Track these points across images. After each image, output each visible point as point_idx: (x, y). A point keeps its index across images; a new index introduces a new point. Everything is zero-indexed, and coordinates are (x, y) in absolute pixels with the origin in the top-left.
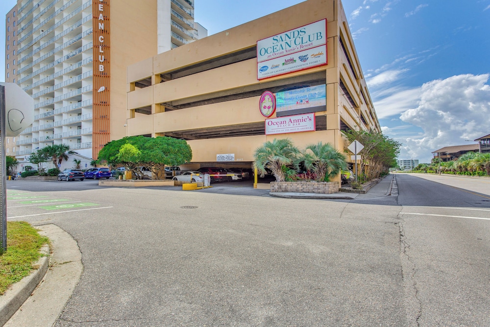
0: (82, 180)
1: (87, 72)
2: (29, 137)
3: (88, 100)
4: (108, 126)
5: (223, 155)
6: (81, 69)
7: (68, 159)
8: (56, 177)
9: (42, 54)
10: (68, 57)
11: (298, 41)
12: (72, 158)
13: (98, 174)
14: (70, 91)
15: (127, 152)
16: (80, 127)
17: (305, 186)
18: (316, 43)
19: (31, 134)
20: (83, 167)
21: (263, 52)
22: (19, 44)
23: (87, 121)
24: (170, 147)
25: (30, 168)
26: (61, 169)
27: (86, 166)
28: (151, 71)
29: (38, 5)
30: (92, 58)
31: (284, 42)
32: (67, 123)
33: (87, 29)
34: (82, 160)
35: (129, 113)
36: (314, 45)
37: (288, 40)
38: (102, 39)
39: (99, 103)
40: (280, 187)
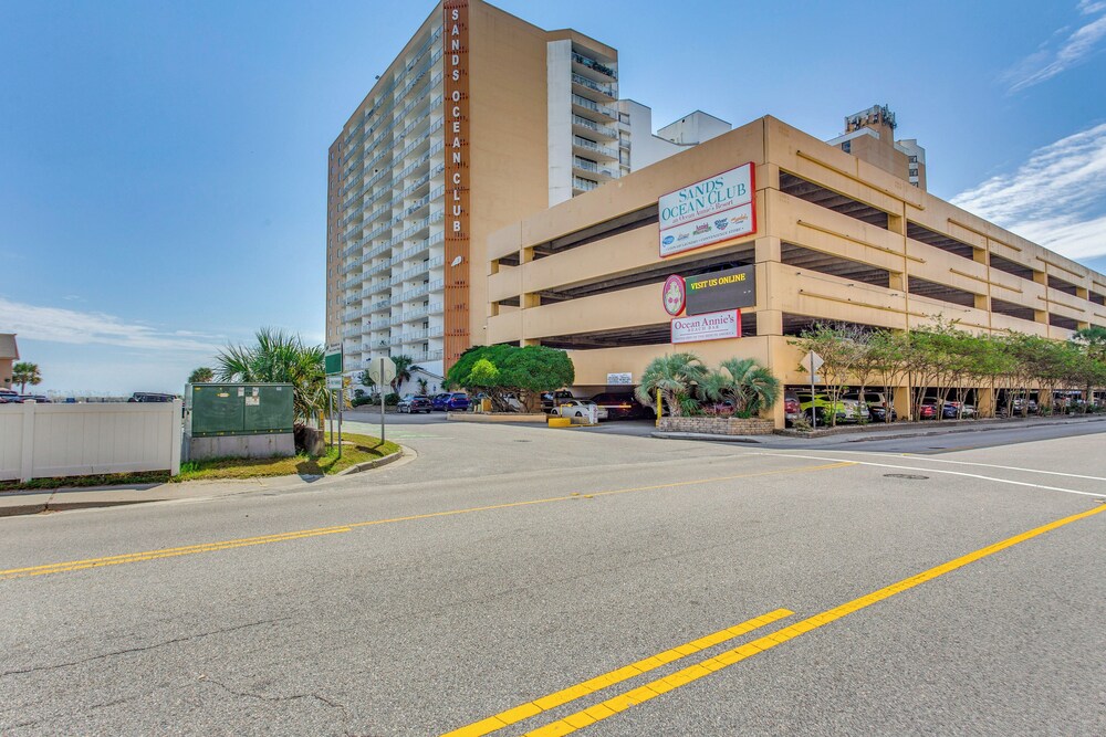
0: (428, 412)
1: (437, 233)
2: (358, 341)
3: (437, 279)
4: (467, 322)
5: (616, 375)
6: (428, 230)
7: (411, 379)
8: (394, 407)
9: (376, 208)
10: (410, 212)
11: (714, 197)
12: (415, 376)
13: (450, 403)
14: (412, 266)
15: (481, 372)
16: (426, 324)
17: (701, 424)
18: (737, 200)
19: (359, 337)
20: (431, 392)
21: (667, 213)
22: (345, 194)
23: (436, 315)
24: (540, 363)
25: (361, 392)
26: (402, 395)
27: (435, 388)
28: (520, 241)
29: (372, 131)
30: (443, 211)
31: (695, 199)
32: (409, 318)
33: (436, 164)
34: (430, 380)
35: (489, 308)
36: (735, 204)
37: (700, 197)
38: (457, 178)
39: (454, 284)
40: (670, 425)
